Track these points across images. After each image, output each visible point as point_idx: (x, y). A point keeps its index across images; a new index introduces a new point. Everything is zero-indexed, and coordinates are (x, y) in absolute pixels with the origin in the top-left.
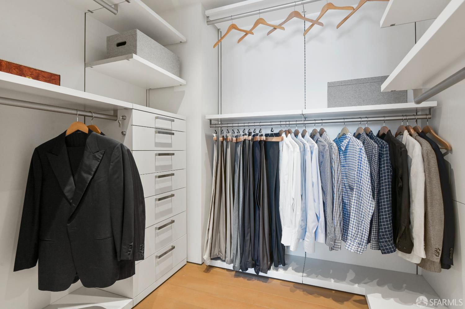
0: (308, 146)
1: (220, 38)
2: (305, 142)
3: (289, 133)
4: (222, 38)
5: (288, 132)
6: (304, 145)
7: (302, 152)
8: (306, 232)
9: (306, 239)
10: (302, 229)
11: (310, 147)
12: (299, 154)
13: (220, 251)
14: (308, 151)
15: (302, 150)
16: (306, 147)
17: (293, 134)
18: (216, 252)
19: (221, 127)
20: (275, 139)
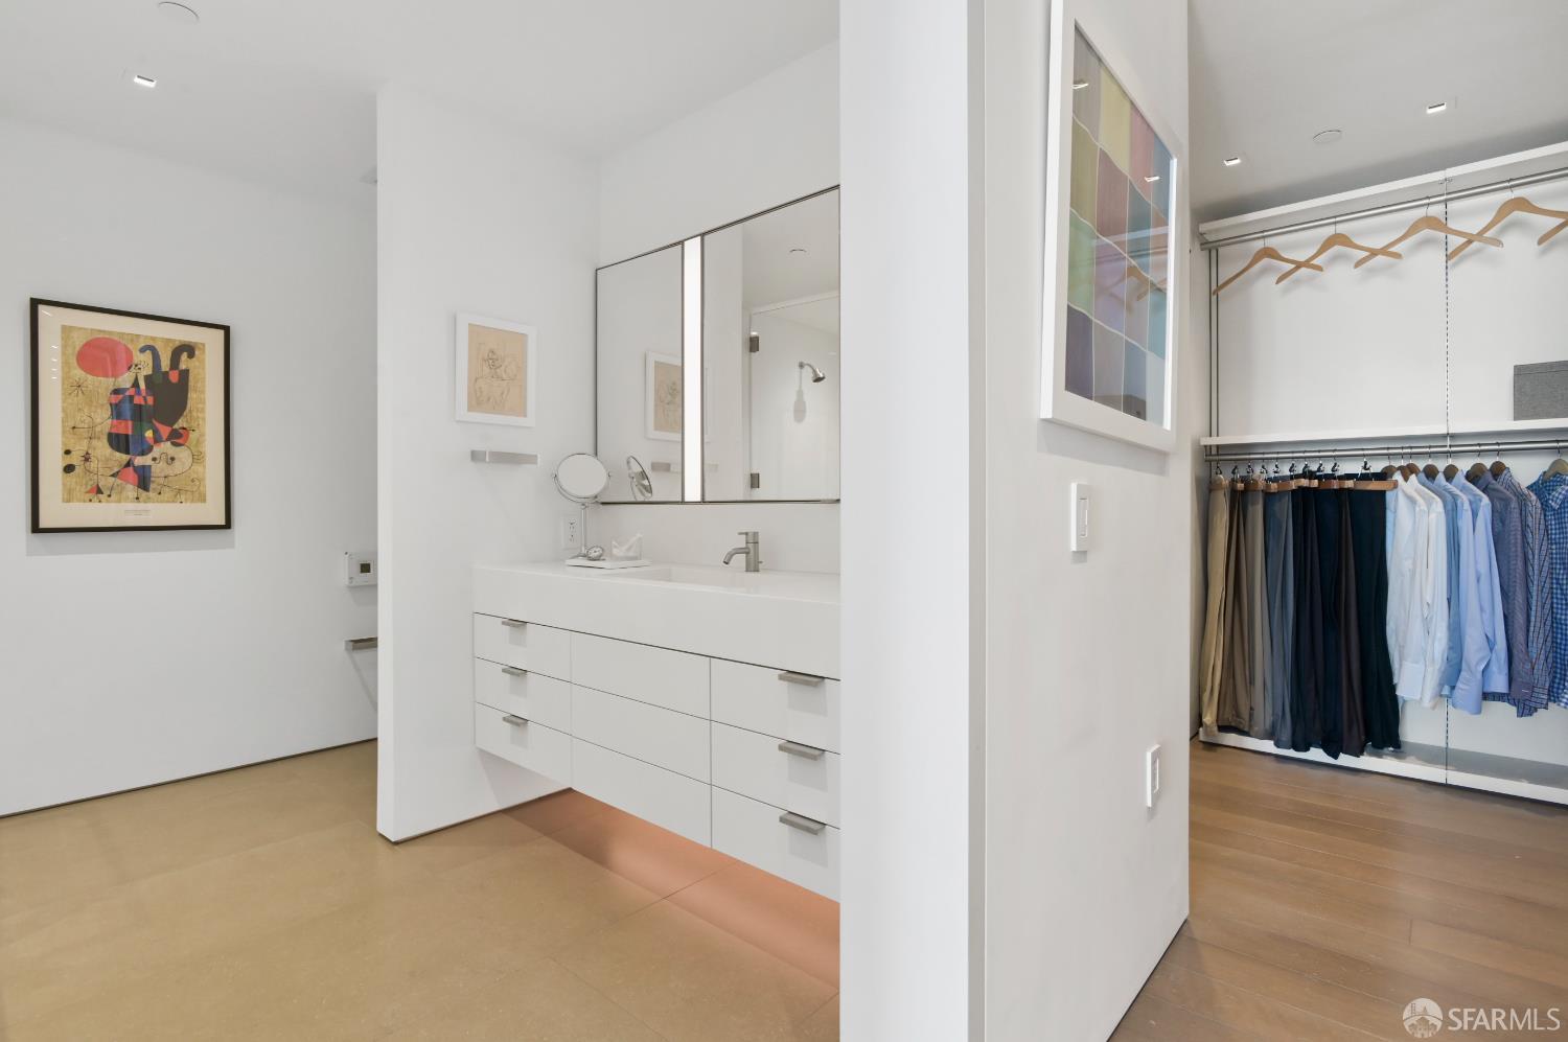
0: (1464, 499)
1: (1214, 287)
2: (1458, 492)
3: (1412, 473)
4: (1219, 288)
5: (1408, 471)
6: (1455, 497)
7: (1450, 513)
8: (1460, 671)
9: (1459, 685)
10: (1451, 666)
11: (1471, 503)
12: (1443, 516)
13: (1238, 715)
14: (1467, 510)
15: (1449, 507)
16: (1459, 502)
17: (1422, 475)
18: (1228, 715)
19: (1218, 461)
20: (1374, 486)
